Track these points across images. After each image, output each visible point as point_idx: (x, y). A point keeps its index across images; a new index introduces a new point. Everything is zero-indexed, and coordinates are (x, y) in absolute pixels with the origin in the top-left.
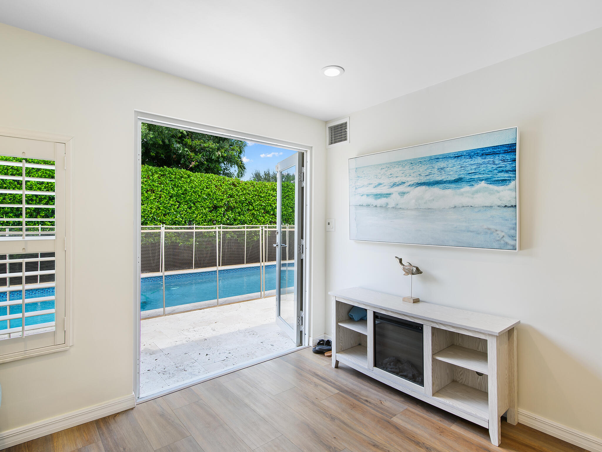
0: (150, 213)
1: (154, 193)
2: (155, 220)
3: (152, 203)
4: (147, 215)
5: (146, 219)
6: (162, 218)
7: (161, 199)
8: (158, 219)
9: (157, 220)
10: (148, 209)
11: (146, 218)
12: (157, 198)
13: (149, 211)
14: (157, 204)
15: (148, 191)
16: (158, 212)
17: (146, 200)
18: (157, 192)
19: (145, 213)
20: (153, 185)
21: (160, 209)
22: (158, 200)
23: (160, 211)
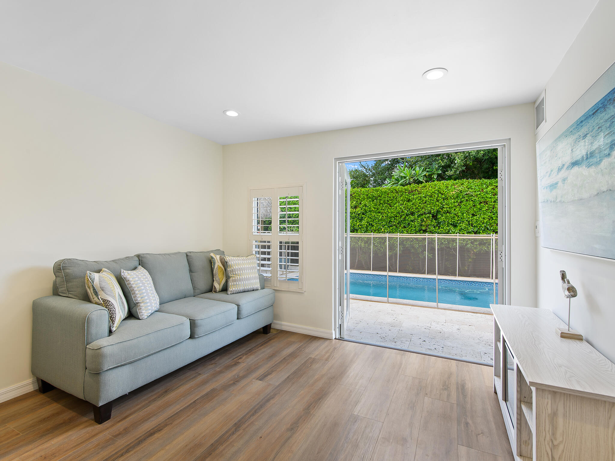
0: (483, 223)
1: (487, 204)
2: (488, 230)
3: (484, 214)
4: (480, 225)
5: (479, 229)
6: (495, 227)
7: (494, 209)
8: (492, 228)
9: (490, 229)
10: (481, 219)
11: (478, 227)
12: (491, 209)
13: (481, 221)
14: (489, 214)
15: (481, 203)
16: (491, 222)
17: (479, 211)
18: (491, 203)
19: (478, 223)
20: (487, 197)
21: (493, 219)
22: (491, 210)
23: (493, 221)
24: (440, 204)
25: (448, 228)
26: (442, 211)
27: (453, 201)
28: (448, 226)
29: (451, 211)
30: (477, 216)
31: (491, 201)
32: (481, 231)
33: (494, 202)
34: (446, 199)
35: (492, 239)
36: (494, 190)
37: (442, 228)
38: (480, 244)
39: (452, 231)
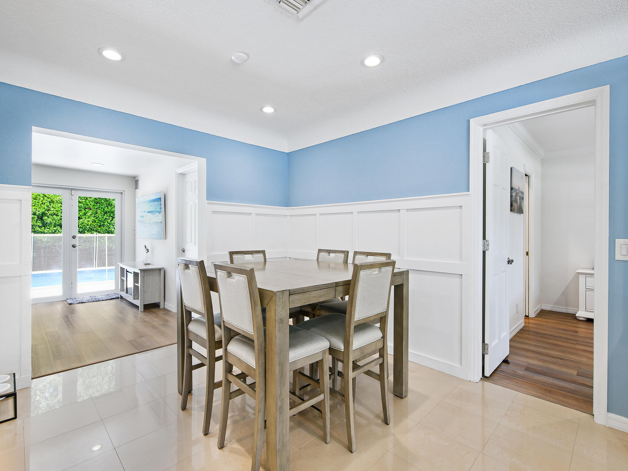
2: (92, 230)
3: (89, 217)
4: (85, 227)
6: (98, 228)
7: (97, 214)
10: (86, 222)
13: (86, 223)
19: (83, 225)
21: (96, 222)
22: (94, 215)
23: (96, 223)
24: (46, 207)
25: (55, 228)
26: (48, 213)
27: (60, 205)
28: (55, 227)
29: (58, 214)
30: (82, 219)
31: (94, 208)
32: (86, 231)
33: (96, 209)
34: (52, 203)
35: (95, 237)
36: (96, 200)
37: (48, 228)
38: (84, 241)
39: (58, 231)
